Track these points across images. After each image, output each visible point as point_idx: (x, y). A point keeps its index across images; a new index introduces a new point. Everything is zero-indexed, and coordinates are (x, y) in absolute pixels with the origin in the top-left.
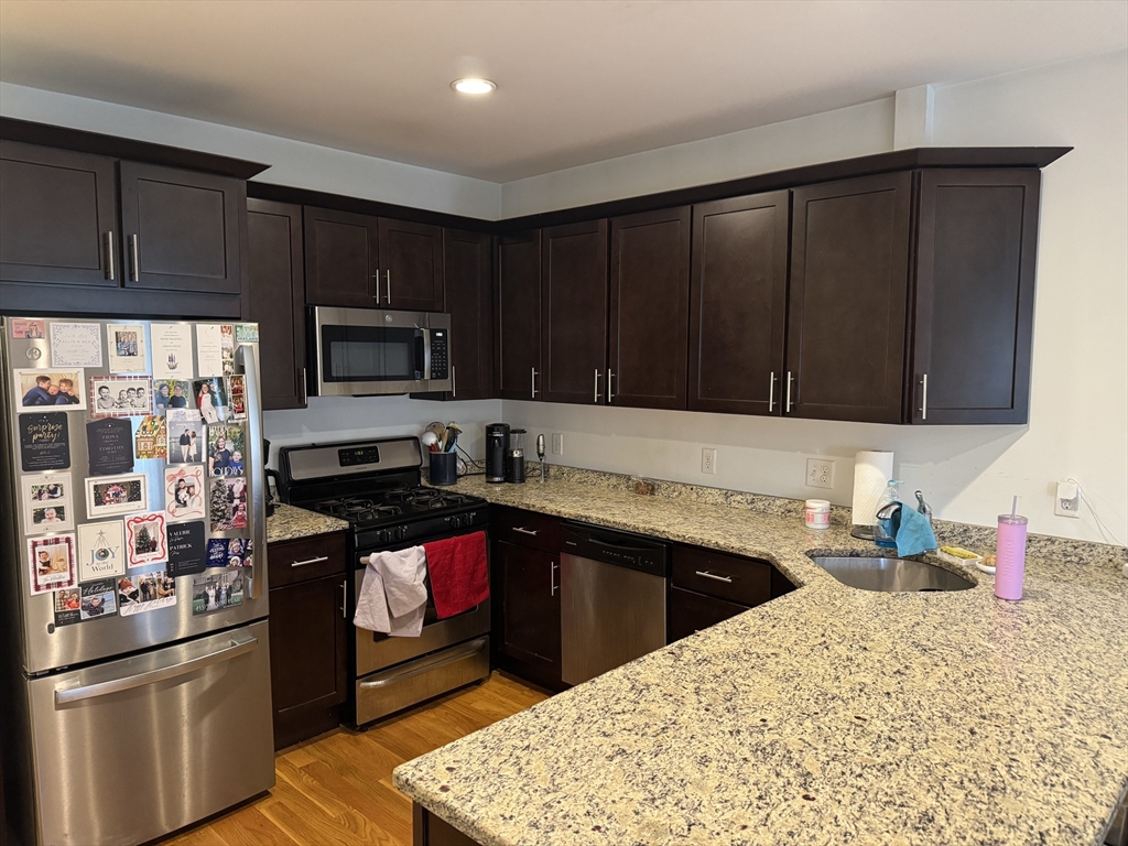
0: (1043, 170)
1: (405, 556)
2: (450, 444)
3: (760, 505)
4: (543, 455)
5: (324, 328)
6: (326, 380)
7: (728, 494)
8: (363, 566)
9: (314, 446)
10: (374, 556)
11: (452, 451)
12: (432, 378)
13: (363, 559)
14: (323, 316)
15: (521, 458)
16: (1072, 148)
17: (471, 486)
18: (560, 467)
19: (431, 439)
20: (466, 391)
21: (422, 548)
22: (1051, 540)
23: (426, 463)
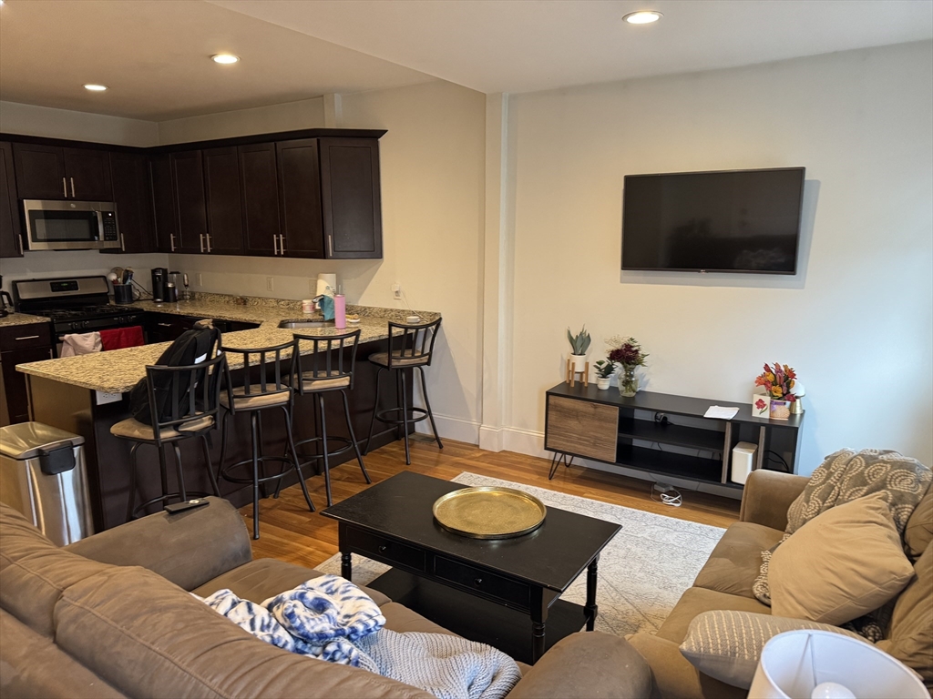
0: (379, 140)
1: (87, 337)
2: (125, 281)
3: (291, 305)
4: (187, 286)
5: (30, 211)
6: (33, 241)
7: (278, 301)
8: (62, 342)
9: (34, 280)
10: (67, 336)
11: (127, 283)
12: (105, 240)
13: (61, 338)
14: (30, 205)
15: (174, 288)
16: (386, 131)
17: (146, 306)
18: (200, 293)
19: (113, 277)
20: (134, 247)
21: (98, 333)
22: (392, 310)
23: (112, 292)
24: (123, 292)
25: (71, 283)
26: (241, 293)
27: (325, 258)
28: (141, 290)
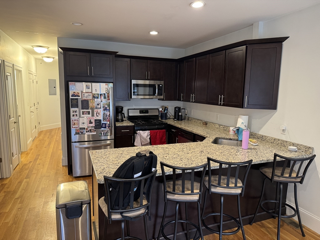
0: (283, 43)
1: (145, 132)
2: (164, 111)
3: (225, 128)
4: (186, 114)
5: (133, 84)
6: (133, 95)
7: (220, 125)
8: (137, 133)
9: (135, 109)
10: (138, 131)
11: (165, 112)
12: (158, 95)
14: (134, 82)
15: (181, 115)
16: (288, 37)
18: (191, 118)
19: (161, 109)
20: (169, 98)
21: (149, 131)
22: (279, 140)
23: (160, 115)
24: (164, 115)
25: (146, 111)
26: (206, 120)
27: (242, 108)
28: (171, 115)
